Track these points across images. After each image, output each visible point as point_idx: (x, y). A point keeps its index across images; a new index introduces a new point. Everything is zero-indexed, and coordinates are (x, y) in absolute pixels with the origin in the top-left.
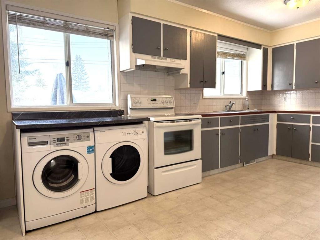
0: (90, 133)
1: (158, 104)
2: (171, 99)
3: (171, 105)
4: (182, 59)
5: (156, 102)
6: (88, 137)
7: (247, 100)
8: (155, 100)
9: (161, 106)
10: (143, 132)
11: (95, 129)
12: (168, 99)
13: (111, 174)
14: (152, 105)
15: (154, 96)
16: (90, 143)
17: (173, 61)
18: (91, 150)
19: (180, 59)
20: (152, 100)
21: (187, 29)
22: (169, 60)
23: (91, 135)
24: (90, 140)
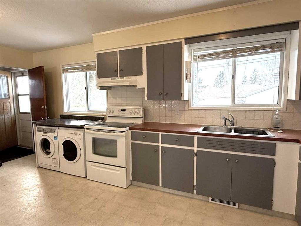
0: (56, 130)
1: (126, 114)
2: (139, 110)
3: (138, 115)
4: (138, 75)
5: (125, 112)
6: (55, 131)
7: (278, 114)
8: (125, 110)
9: (129, 115)
10: (80, 134)
11: (59, 128)
12: (136, 109)
13: (63, 154)
14: (121, 114)
15: (124, 108)
16: (55, 135)
17: (129, 79)
18: (56, 138)
19: (136, 76)
20: (122, 111)
21: (142, 48)
22: (125, 78)
23: (56, 131)
24: (55, 133)
